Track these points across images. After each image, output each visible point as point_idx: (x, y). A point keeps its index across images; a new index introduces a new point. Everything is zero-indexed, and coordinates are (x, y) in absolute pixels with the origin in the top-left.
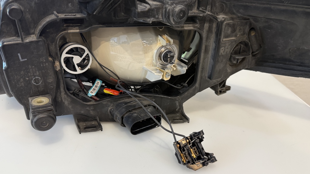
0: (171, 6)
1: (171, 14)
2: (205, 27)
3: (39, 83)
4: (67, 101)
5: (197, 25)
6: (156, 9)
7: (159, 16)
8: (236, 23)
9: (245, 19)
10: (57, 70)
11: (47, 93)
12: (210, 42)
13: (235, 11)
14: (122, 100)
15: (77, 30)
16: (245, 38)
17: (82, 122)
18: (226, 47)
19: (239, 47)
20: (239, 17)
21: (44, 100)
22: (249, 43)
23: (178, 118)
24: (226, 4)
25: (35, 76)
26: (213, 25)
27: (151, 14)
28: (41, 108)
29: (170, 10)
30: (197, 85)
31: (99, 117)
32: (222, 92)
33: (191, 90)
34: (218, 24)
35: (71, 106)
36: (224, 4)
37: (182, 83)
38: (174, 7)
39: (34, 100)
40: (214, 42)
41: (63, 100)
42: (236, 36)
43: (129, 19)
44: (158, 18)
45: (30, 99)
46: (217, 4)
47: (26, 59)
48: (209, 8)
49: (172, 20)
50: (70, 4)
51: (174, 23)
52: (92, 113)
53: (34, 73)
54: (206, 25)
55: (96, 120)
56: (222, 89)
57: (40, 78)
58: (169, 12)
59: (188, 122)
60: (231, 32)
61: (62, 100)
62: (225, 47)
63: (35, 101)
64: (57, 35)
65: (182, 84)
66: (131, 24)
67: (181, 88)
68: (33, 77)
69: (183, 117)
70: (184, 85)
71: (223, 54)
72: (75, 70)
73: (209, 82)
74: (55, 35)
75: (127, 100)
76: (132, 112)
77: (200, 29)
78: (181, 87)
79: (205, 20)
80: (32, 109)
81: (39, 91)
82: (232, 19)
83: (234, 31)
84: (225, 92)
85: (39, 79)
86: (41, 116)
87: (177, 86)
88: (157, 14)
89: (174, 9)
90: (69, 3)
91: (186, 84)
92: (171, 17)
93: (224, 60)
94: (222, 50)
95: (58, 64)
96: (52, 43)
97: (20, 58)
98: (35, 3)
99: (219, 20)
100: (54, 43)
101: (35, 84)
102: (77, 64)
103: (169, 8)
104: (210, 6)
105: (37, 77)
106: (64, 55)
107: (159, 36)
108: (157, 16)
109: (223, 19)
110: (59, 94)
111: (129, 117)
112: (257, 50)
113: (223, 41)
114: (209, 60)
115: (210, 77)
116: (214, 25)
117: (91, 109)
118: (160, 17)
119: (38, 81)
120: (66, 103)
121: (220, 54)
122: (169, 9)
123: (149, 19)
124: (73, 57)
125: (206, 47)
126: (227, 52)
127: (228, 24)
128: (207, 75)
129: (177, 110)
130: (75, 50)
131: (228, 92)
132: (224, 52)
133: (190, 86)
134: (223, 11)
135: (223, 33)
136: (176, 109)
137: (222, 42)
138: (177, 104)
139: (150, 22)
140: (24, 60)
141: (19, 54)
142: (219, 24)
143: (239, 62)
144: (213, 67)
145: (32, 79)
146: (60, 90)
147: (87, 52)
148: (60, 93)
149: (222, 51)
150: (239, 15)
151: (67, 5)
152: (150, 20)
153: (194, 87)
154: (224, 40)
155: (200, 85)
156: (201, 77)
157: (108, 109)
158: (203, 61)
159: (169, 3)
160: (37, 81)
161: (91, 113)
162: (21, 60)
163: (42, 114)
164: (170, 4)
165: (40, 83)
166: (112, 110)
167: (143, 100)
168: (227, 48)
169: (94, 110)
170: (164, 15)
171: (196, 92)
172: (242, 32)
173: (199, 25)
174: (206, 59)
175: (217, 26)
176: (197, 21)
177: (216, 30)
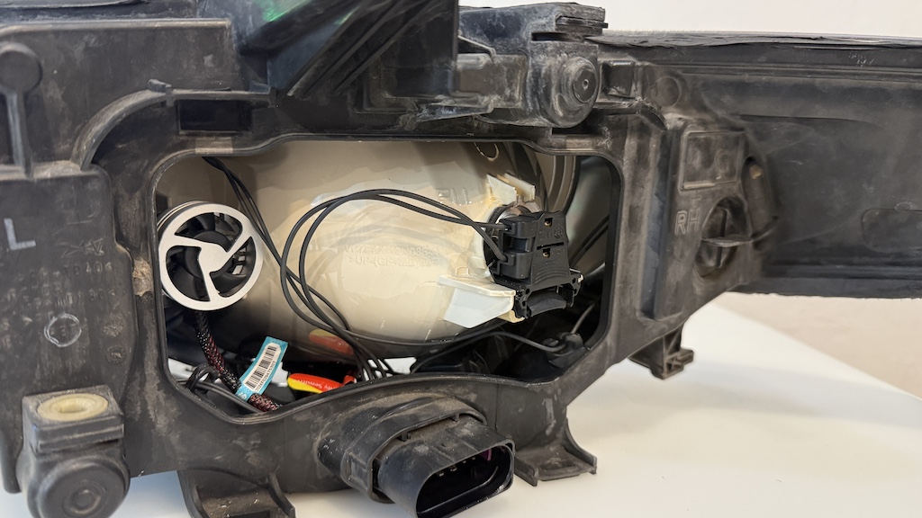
0: (553, 56)
1: (554, 82)
2: (626, 149)
3: (70, 338)
4: (166, 415)
5: (604, 142)
6: (505, 69)
7: (513, 91)
8: (713, 138)
9: (734, 128)
10: (141, 294)
11: (99, 381)
12: (641, 195)
13: (707, 102)
14: (364, 403)
15: (226, 146)
16: (734, 188)
17: (217, 498)
18: (691, 210)
19: (721, 215)
20: (718, 120)
21: (89, 405)
22: (746, 204)
23: (555, 460)
24: (682, 80)
25: (57, 312)
26: (648, 141)
27: (492, 82)
28: (79, 433)
29: (553, 70)
30: (610, 339)
31: (277, 477)
32: (673, 368)
33: (591, 360)
34: (664, 138)
35: (178, 436)
36: (677, 81)
37: (564, 334)
38: (564, 62)
39: (48, 403)
40: (656, 195)
41: (151, 413)
42: (713, 178)
43: (401, 118)
44: (511, 99)
45: (29, 403)
46: (659, 80)
47: (33, 244)
48: (636, 90)
49: (557, 102)
50: (208, 59)
51: (561, 114)
52: (253, 458)
53: (55, 300)
54: (631, 144)
55: (268, 488)
56: (673, 359)
57: (75, 319)
58: (548, 76)
59: (593, 473)
60: (702, 163)
61: (145, 412)
62: (687, 210)
63: (50, 407)
64: (151, 164)
65: (561, 338)
66: (406, 132)
67: (558, 352)
68: (50, 313)
69: (572, 458)
70: (569, 338)
71: (684, 233)
72: (203, 297)
73: (645, 327)
74: (145, 164)
75: (381, 400)
76: (408, 442)
77: (613, 156)
78: (560, 348)
79: (627, 128)
80: (42, 435)
81: (66, 370)
82: (703, 123)
83: (708, 162)
84: (680, 368)
85: (72, 321)
86: (73, 465)
87: (546, 345)
88: (510, 86)
89: (564, 68)
90: (208, 54)
91: (574, 337)
92: (553, 90)
93: (687, 253)
94: (682, 218)
95: (144, 269)
96: (132, 191)
97: (11, 236)
98: (87, 49)
99: (669, 126)
100: (138, 194)
101: (54, 341)
102: (211, 274)
103: (548, 63)
104: (639, 85)
105: (65, 316)
106: (170, 240)
107: (489, 177)
108: (508, 92)
109: (681, 124)
110: (139, 388)
111: (400, 459)
112: (767, 227)
113: (684, 190)
114: (642, 254)
115: (649, 312)
116: (654, 144)
117: (252, 442)
118: (517, 95)
119: (69, 328)
120: (161, 422)
121: (676, 232)
122: (550, 67)
123: (486, 99)
124: (198, 250)
125: (632, 210)
126: (693, 226)
127: (693, 139)
128: (638, 305)
129: (548, 432)
130: (205, 226)
131: (688, 367)
132: (686, 225)
133: (588, 343)
134: (675, 100)
135: (682, 165)
136: (546, 427)
137: (680, 192)
138: (550, 410)
139: (490, 107)
140: (23, 245)
141: (8, 223)
142: (668, 137)
143: (722, 261)
144: (659, 274)
145: (48, 322)
146: (143, 372)
147: (247, 232)
148: (142, 385)
149: (682, 222)
150: (720, 113)
151: (200, 60)
152: (490, 99)
153: (601, 347)
154: (685, 186)
155: (618, 337)
156: (622, 313)
157: (312, 442)
158: (625, 256)
159: (549, 49)
160: (62, 331)
161: (249, 461)
162: (14, 245)
163: (80, 455)
164: (551, 51)
165: (74, 340)
166: (332, 441)
167: (438, 399)
168: (694, 215)
169: (262, 448)
170: (528, 89)
171: (607, 362)
172: (728, 168)
173: (611, 143)
174: (634, 252)
175: (661, 146)
176: (605, 129)
177: (659, 157)
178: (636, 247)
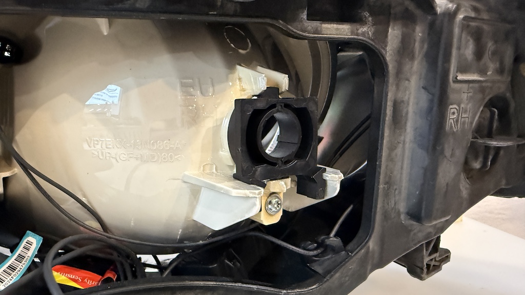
2: (389, 37)
5: (365, 29)
9: (505, 20)
12: (406, 88)
16: (504, 86)
18: (462, 106)
19: (489, 115)
26: (414, 31)
30: (373, 243)
32: (431, 268)
33: (352, 265)
34: (433, 25)
37: (323, 237)
40: (423, 88)
54: (394, 33)
56: (432, 260)
60: (474, 54)
62: (459, 106)
67: (316, 256)
70: (328, 242)
71: (455, 130)
73: (411, 231)
78: (319, 251)
79: (390, 13)
82: (476, 9)
83: (479, 54)
84: (437, 268)
87: (304, 249)
91: (333, 239)
93: (457, 153)
94: (454, 113)
99: (439, 10)
109: (452, 7)
113: (456, 81)
114: (407, 153)
115: (417, 214)
125: (396, 105)
126: (464, 123)
127: (467, 25)
128: (402, 207)
131: (445, 267)
132: (457, 121)
133: (349, 247)
135: (454, 54)
137: (452, 84)
142: (438, 22)
143: (489, 163)
149: (452, 118)
153: (363, 251)
154: (457, 78)
155: (382, 242)
156: (386, 216)
158: (389, 155)
168: (466, 112)
171: (369, 268)
172: (498, 64)
173: (373, 30)
174: (399, 150)
175: (429, 34)
176: (367, 14)
177: (426, 46)
178: (401, 145)
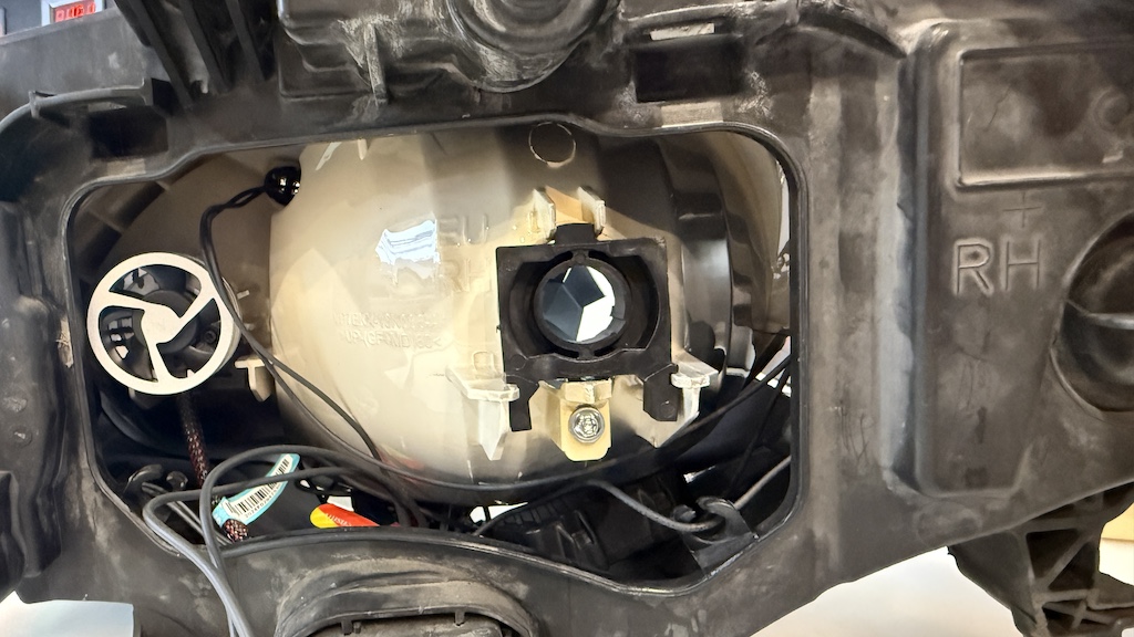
2: (813, 113)
4: (105, 525)
5: (753, 103)
10: (68, 364)
12: (867, 209)
15: (139, 170)
18: (1007, 238)
35: (119, 557)
37: (706, 500)
40: (899, 206)
41: (91, 520)
42: (1086, 159)
43: (356, 103)
50: (113, 58)
54: (825, 102)
60: (1034, 124)
65: (700, 505)
66: (365, 126)
71: (990, 291)
77: (779, 129)
79: (810, 66)
87: (676, 519)
93: (1010, 343)
94: (973, 255)
99: (908, 49)
102: (159, 346)
106: (103, 297)
107: (536, 193)
110: (75, 485)
115: (905, 474)
120: (102, 535)
121: (957, 288)
125: (845, 245)
126: (1023, 277)
132: (993, 273)
137: (954, 194)
142: (911, 68)
146: (78, 467)
147: (208, 291)
148: (80, 483)
149: (970, 265)
151: (105, 63)
154: (965, 180)
156: (843, 468)
161: (199, 610)
168: (1024, 251)
173: (771, 103)
176: (754, 76)
177: (897, 119)
